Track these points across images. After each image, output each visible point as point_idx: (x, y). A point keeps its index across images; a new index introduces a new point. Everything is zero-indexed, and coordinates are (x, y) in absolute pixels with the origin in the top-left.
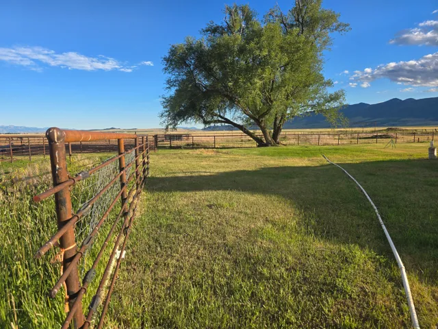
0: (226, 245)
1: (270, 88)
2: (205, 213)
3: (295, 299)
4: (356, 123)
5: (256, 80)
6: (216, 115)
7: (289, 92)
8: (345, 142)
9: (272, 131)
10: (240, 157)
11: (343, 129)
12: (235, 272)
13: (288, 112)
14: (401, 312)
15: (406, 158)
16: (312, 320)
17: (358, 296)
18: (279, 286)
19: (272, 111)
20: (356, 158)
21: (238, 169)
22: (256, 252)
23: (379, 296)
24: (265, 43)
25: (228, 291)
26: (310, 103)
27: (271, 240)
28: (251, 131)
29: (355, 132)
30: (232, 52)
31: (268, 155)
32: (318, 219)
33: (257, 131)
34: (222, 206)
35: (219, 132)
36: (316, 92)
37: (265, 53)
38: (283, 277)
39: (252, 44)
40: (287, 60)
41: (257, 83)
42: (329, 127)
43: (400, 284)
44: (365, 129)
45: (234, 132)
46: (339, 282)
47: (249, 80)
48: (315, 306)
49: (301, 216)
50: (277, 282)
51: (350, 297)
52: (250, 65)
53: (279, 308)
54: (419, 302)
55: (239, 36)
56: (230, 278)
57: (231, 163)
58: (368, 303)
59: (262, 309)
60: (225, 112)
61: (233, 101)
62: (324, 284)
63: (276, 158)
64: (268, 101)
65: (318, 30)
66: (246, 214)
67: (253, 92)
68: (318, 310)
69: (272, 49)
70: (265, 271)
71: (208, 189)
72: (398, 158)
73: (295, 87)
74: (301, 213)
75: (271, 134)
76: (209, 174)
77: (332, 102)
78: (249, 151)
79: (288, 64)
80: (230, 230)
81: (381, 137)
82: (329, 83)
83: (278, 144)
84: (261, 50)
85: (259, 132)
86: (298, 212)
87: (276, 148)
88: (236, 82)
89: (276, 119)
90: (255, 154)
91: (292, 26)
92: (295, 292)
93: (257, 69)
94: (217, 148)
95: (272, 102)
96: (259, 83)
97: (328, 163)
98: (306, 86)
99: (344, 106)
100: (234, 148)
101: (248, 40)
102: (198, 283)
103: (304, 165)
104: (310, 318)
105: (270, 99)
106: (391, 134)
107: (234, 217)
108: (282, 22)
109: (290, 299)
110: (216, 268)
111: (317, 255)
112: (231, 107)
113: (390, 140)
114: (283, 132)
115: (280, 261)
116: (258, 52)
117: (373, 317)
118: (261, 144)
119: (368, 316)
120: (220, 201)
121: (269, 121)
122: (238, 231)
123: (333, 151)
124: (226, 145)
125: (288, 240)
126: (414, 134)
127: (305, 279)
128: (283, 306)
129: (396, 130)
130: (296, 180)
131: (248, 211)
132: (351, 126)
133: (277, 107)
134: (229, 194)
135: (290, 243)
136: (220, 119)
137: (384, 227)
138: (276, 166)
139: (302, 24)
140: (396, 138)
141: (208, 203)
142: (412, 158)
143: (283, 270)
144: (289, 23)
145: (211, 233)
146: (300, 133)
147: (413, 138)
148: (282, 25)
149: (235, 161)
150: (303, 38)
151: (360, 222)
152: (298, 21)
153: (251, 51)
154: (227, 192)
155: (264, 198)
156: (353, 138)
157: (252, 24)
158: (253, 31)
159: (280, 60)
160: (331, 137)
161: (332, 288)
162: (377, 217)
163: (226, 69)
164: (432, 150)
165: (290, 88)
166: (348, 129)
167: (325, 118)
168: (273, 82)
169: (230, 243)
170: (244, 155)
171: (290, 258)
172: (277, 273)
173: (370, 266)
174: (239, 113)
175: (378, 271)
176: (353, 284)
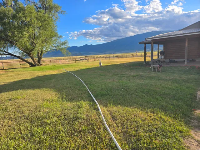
0: (24, 116)
1: (33, 38)
2: (8, 104)
3: (63, 128)
4: (74, 54)
5: (25, 33)
6: (2, 51)
7: (43, 40)
8: (71, 62)
9: (37, 59)
10: (21, 73)
11: (69, 57)
12: (32, 126)
13: (44, 49)
14: (100, 118)
15: (93, 67)
16: (71, 132)
17: (86, 118)
18: (55, 125)
19: (36, 49)
20: (76, 68)
21: (22, 79)
22: (41, 114)
23: (92, 116)
24: (28, 15)
25: (31, 135)
26: (54, 45)
27: (47, 108)
28: (26, 59)
29: (74, 58)
30: (8, 17)
31: (37, 70)
32: (66, 95)
33: (29, 59)
34: (17, 99)
35: (4, 60)
36: (56, 40)
37: (28, 20)
38: (56, 121)
39: (20, 15)
40: (41, 24)
41: (26, 34)
42: (63, 56)
43: (98, 110)
44: (78, 57)
45: (15, 60)
46: (78, 115)
47: (21, 32)
48: (71, 127)
49: (59, 95)
50: (54, 124)
51: (83, 120)
52: (20, 25)
53: (57, 133)
54: (104, 114)
55: (11, 9)
56: (31, 129)
57: (16, 77)
58: (89, 119)
59: (50, 136)
60: (8, 49)
61: (12, 43)
62: (73, 118)
63: (41, 71)
64: (33, 44)
65: (53, 12)
66: (32, 99)
67: (24, 39)
68: (73, 128)
69: (32, 18)
70: (48, 121)
71: (6, 92)
72: (90, 67)
73: (46, 38)
74: (58, 94)
75: (37, 60)
76: (4, 84)
77: (63, 45)
78: (26, 69)
79: (41, 27)
80: (25, 108)
81: (84, 60)
82: (61, 37)
83: (41, 65)
84: (26, 18)
85: (30, 60)
86: (57, 94)
87: (40, 67)
88: (13, 33)
89: (38, 53)
90: (30, 71)
91: (40, 8)
92: (62, 125)
93: (25, 27)
94: (5, 69)
95: (35, 44)
96: (27, 35)
97: (66, 71)
98: (51, 37)
99: (68, 47)
100: (16, 68)
101: (18, 12)
102: (13, 138)
103: (56, 73)
104: (70, 132)
105: (34, 43)
106: (87, 58)
107: (26, 102)
108: (35, 6)
109: (61, 128)
110: (22, 128)
111: (69, 108)
112: (11, 46)
113: (86, 61)
114: (43, 59)
115: (54, 115)
116: (24, 19)
117: (92, 123)
118: (32, 65)
119: (90, 123)
120: (15, 96)
121: (35, 54)
122: (30, 108)
123: (67, 66)
124: (11, 67)
125: (55, 106)
126: (94, 58)
127: (66, 119)
128: (58, 132)
129: (88, 57)
130: (53, 80)
131: (33, 98)
132: (72, 56)
133: (38, 47)
134: (20, 92)
135: (56, 107)
136: (5, 53)
137: (90, 92)
138: (42, 75)
139: (45, 8)
140: (89, 60)
141: (8, 99)
142: (95, 67)
143: (56, 118)
144: (39, 6)
145: (14, 113)
146: (51, 59)
147: (94, 59)
148: (35, 7)
149: (19, 75)
150: (47, 15)
151: (82, 92)
152: (43, 6)
153: (20, 18)
154: (18, 91)
155: (40, 90)
156: (74, 61)
157: (18, 4)
158: (20, 8)
159: (37, 24)
160: (65, 60)
161: (76, 119)
162: (87, 89)
163: (5, 26)
164: (100, 63)
165: (43, 38)
166: (71, 57)
167: (61, 52)
168: (34, 34)
169: (27, 114)
170: (24, 72)
171: (58, 112)
172: (53, 120)
173: (88, 107)
174: (17, 50)
175: (91, 108)
176: (83, 115)
